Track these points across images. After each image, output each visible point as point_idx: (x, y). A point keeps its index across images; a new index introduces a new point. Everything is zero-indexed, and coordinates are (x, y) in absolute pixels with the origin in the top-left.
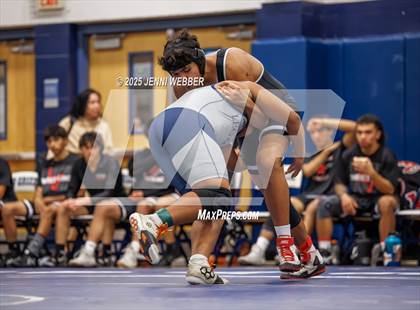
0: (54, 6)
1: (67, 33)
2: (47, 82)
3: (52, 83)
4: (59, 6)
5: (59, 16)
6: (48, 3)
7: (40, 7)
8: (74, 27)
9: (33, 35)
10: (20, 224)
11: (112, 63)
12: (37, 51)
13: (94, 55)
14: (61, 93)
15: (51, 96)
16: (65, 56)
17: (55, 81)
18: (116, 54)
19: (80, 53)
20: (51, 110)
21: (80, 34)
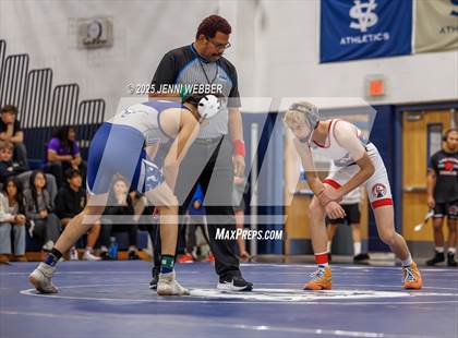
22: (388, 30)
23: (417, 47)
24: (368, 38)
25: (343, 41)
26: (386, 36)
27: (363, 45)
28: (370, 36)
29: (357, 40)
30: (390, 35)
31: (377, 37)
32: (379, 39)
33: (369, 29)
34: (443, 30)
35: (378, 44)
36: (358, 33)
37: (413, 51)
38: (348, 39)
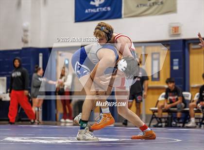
0: (177, 33)
1: (182, 43)
2: (174, 60)
3: (176, 61)
4: (179, 33)
5: (179, 36)
6: (175, 32)
7: (172, 33)
8: (184, 41)
9: (169, 43)
10: (164, 111)
11: (198, 53)
12: (171, 49)
13: (191, 51)
14: (179, 64)
15: (176, 65)
16: (181, 51)
17: (177, 60)
18: (199, 50)
19: (186, 50)
20: (176, 70)
21: (186, 43)
22: (110, 6)
23: (125, 14)
24: (100, 10)
25: (87, 11)
26: (109, 9)
27: (97, 13)
28: (101, 9)
29: (94, 11)
30: (111, 8)
31: (104, 9)
32: (106, 10)
33: (100, 5)
34: (138, 6)
35: (105, 13)
36: (94, 7)
37: (123, 16)
38: (89, 10)
